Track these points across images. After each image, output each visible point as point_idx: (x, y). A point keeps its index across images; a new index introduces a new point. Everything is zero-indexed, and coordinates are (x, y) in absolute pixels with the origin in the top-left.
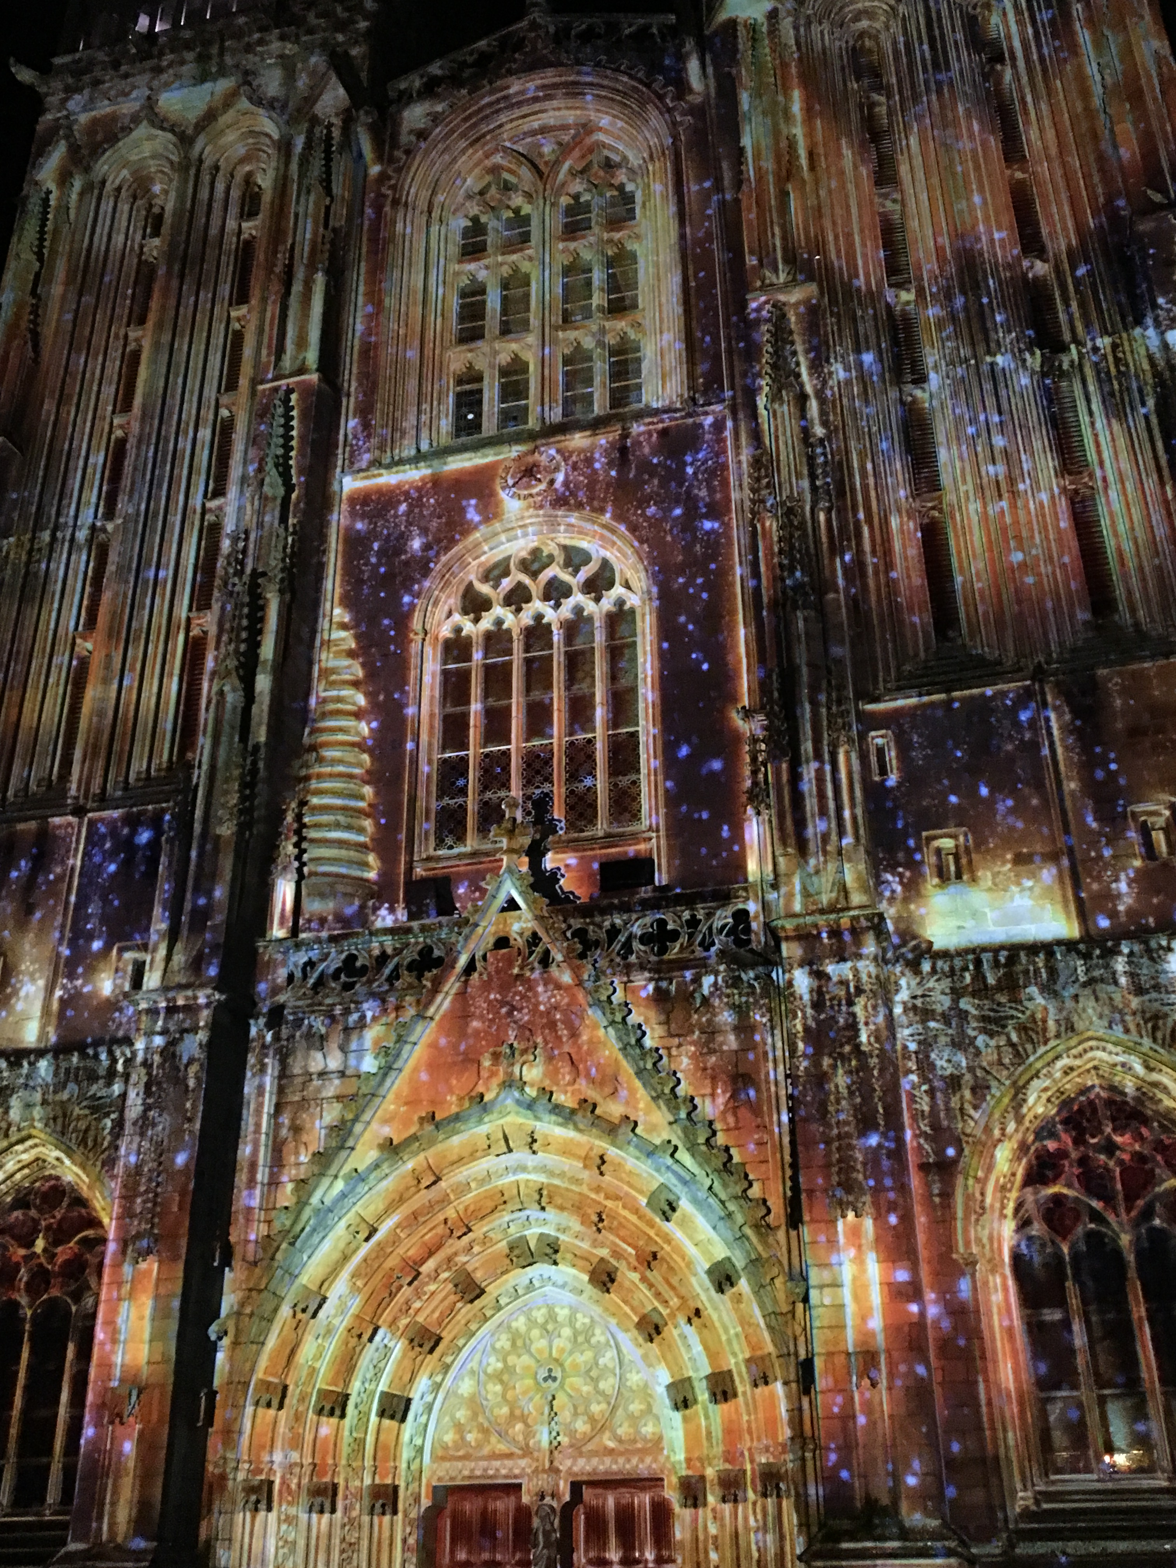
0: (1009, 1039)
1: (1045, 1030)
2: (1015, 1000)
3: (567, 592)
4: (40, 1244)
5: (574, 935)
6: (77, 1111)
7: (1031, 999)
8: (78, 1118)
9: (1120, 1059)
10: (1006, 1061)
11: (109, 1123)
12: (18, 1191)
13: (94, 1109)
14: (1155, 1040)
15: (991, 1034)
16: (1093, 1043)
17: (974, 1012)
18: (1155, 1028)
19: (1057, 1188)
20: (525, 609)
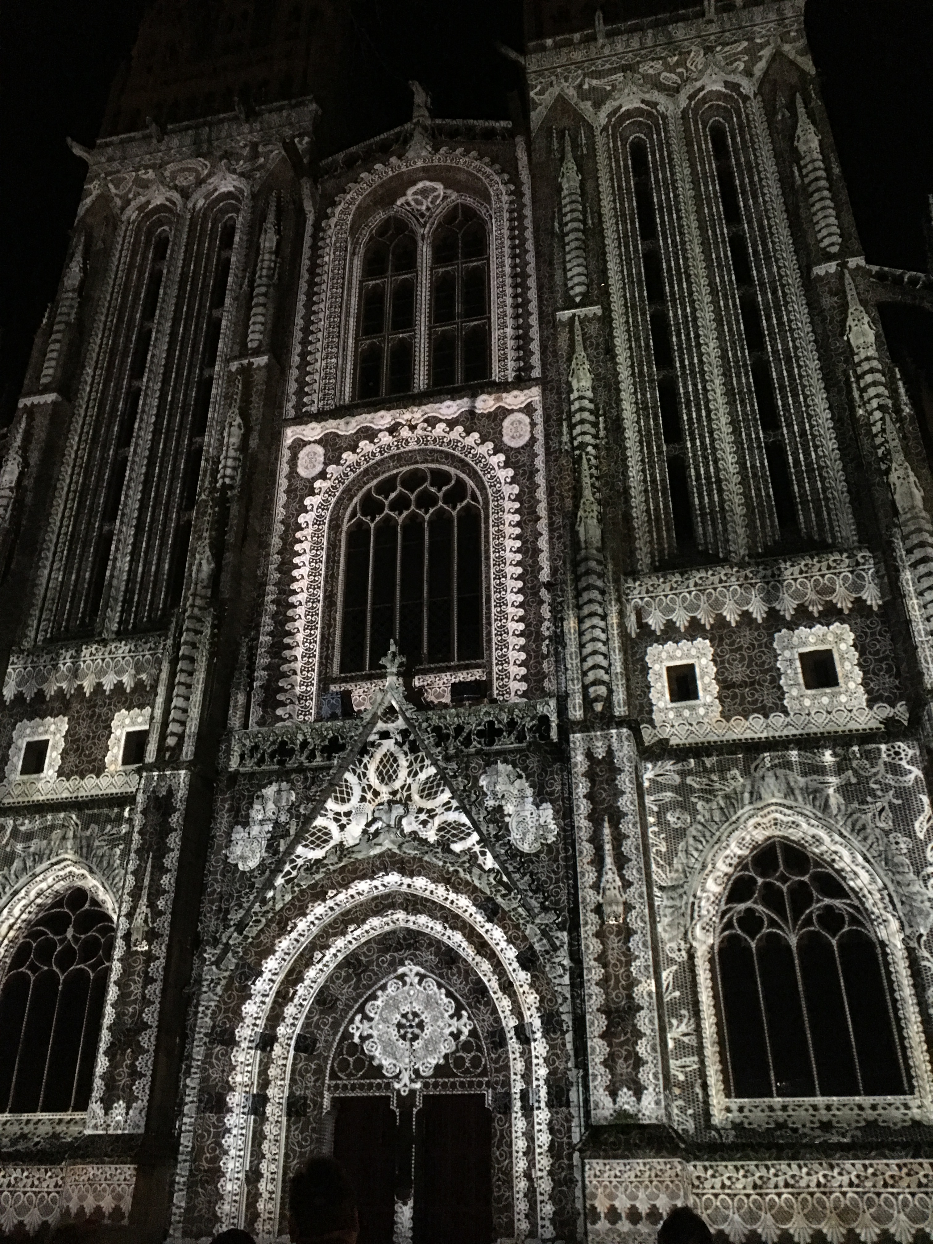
0: (718, 804)
1: (742, 799)
2: (723, 778)
3: (433, 500)
4: (70, 933)
5: (432, 731)
6: (97, 843)
7: (734, 778)
8: (98, 847)
9: (791, 819)
10: (717, 819)
11: (118, 852)
12: (56, 897)
13: (110, 842)
14: (814, 806)
15: (708, 801)
16: (773, 808)
17: (697, 786)
18: (814, 799)
19: (749, 904)
20: (405, 513)
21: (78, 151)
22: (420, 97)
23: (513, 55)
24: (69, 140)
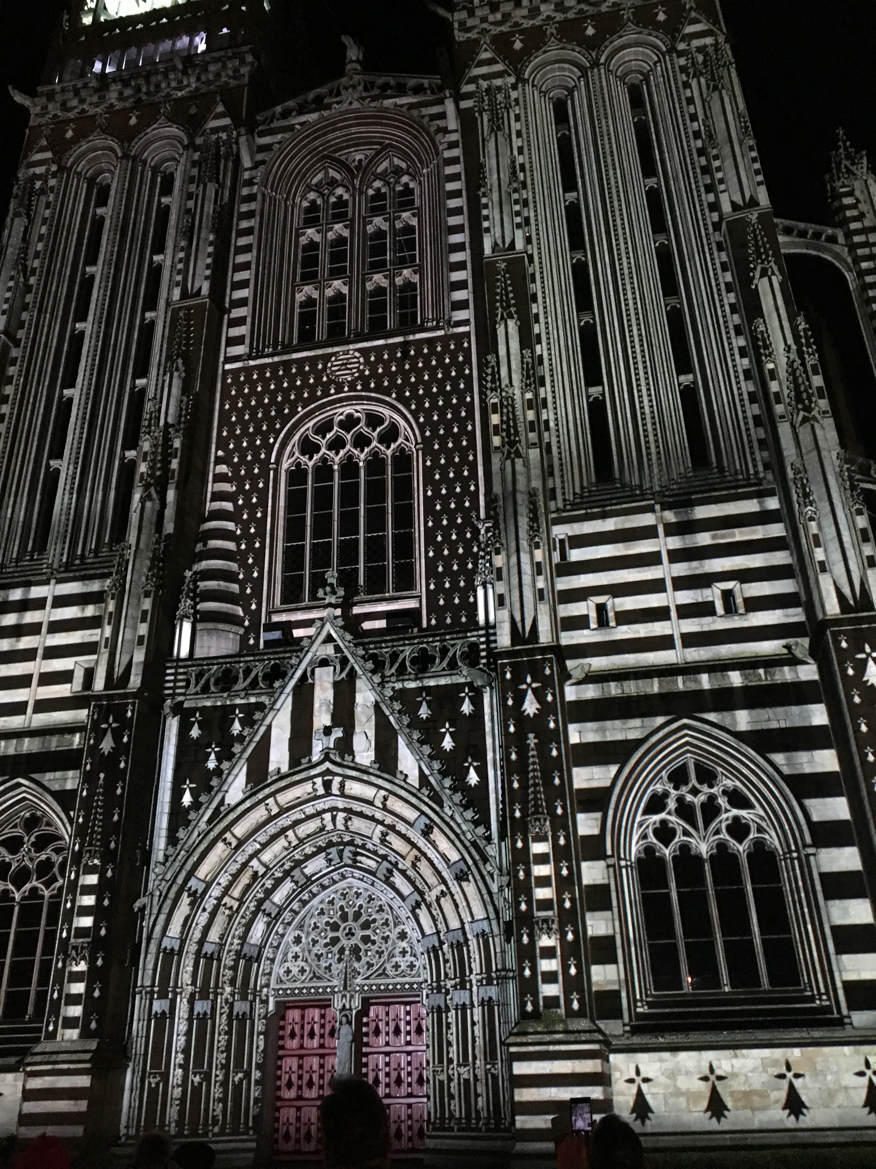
3: (368, 440)
19: (663, 816)
20: (342, 452)
21: (19, 98)
22: (353, 53)
23: (442, 12)
24: (10, 88)
